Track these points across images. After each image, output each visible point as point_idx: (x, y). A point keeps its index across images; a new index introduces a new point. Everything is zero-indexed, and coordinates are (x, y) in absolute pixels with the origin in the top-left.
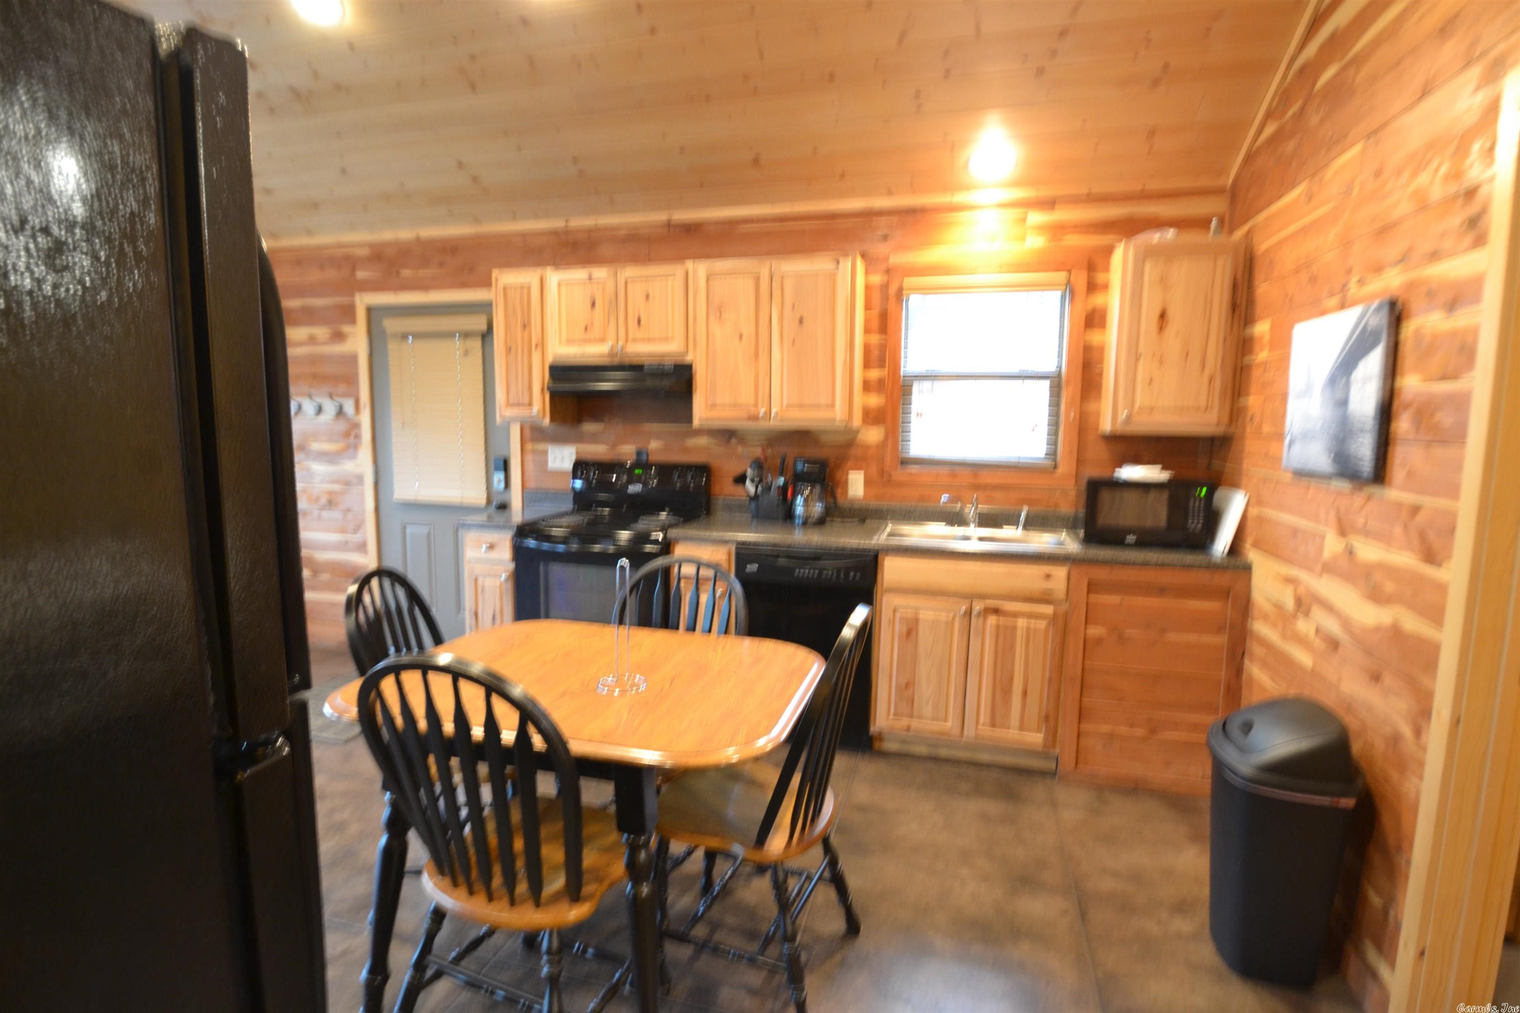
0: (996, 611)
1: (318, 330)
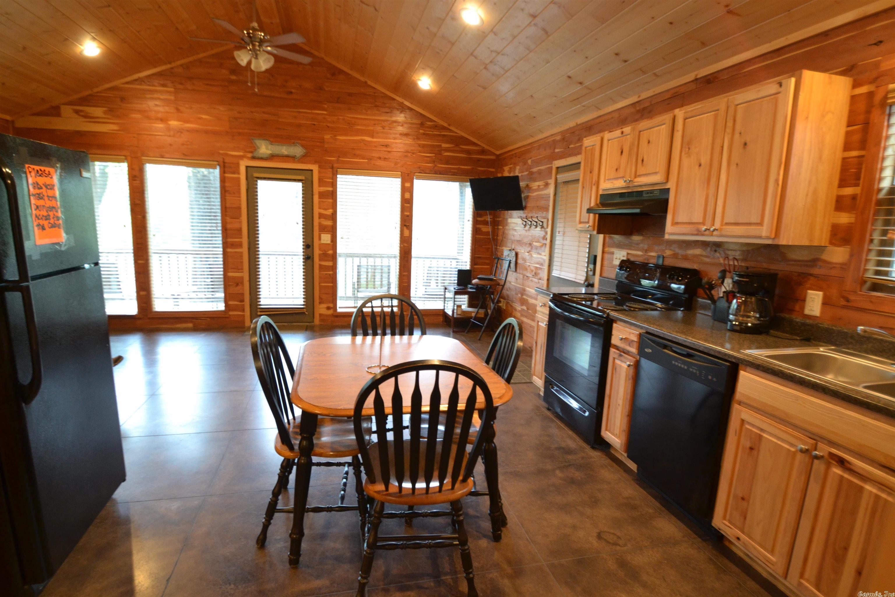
0: (842, 462)
1: (541, 183)
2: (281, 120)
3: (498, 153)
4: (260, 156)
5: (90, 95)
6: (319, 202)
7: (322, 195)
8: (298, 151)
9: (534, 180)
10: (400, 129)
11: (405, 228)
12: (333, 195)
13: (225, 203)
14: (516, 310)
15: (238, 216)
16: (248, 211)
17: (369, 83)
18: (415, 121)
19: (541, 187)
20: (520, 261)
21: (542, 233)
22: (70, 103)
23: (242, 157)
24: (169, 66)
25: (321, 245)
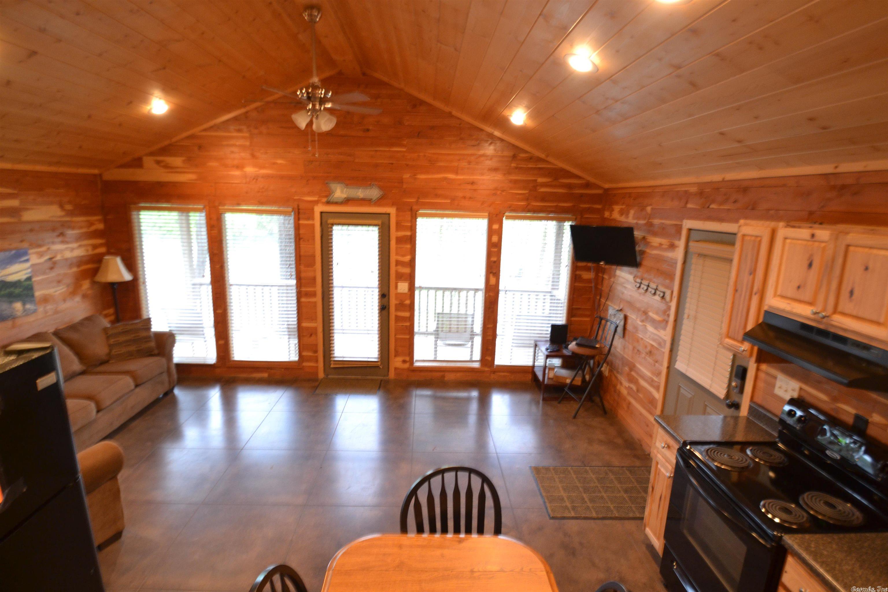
1: (665, 241)
2: (357, 160)
3: (607, 186)
4: (335, 201)
5: (170, 145)
6: (397, 248)
7: (399, 240)
8: (374, 193)
9: (655, 234)
10: (489, 163)
11: (491, 275)
12: (412, 240)
13: (300, 252)
14: (621, 384)
15: (312, 264)
16: (322, 258)
17: (454, 113)
18: (506, 153)
19: (663, 246)
20: (629, 327)
21: (663, 306)
22: (152, 154)
23: (316, 202)
24: (242, 111)
25: (398, 295)
